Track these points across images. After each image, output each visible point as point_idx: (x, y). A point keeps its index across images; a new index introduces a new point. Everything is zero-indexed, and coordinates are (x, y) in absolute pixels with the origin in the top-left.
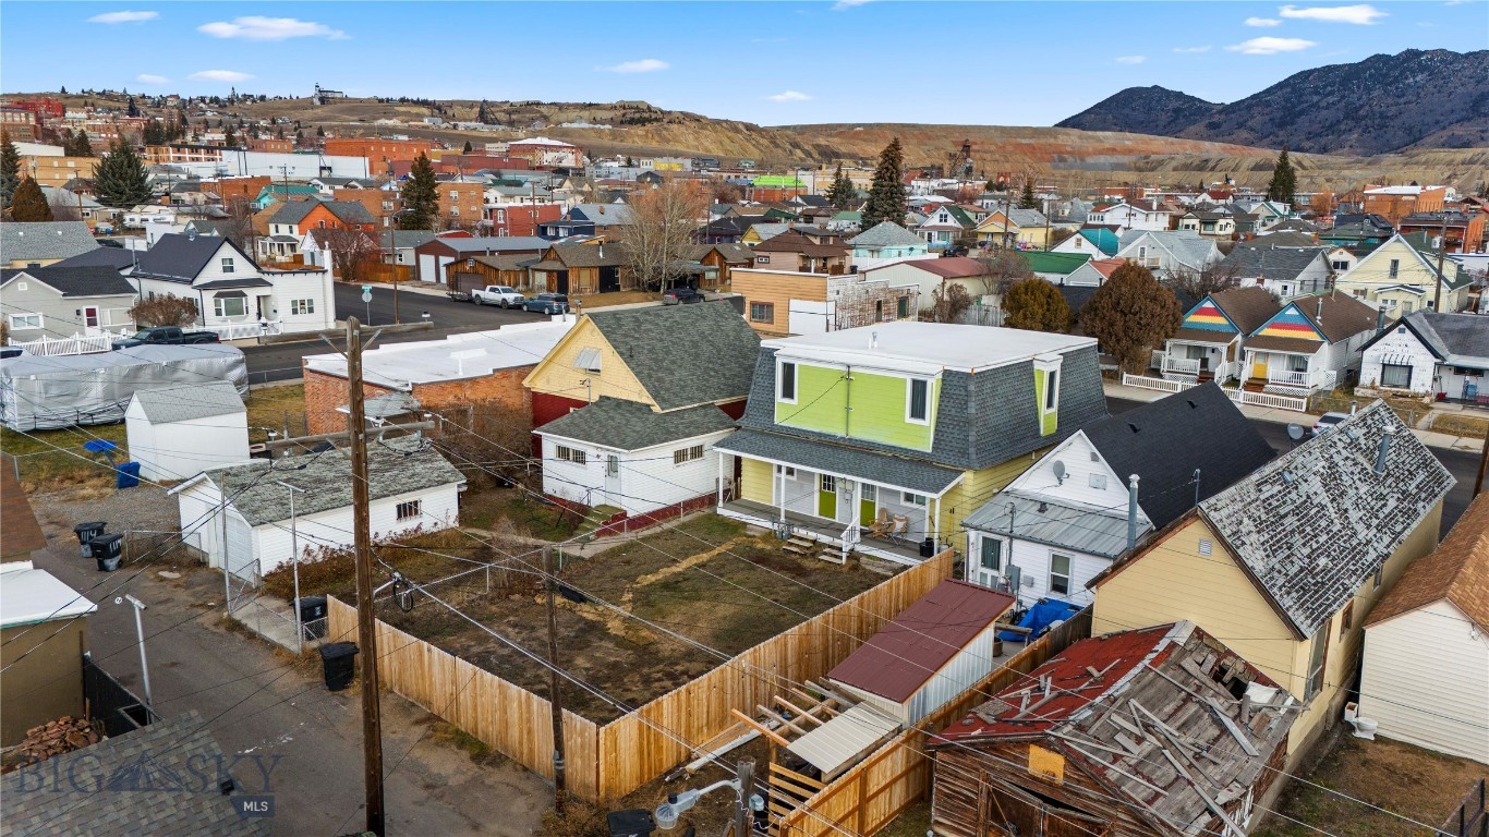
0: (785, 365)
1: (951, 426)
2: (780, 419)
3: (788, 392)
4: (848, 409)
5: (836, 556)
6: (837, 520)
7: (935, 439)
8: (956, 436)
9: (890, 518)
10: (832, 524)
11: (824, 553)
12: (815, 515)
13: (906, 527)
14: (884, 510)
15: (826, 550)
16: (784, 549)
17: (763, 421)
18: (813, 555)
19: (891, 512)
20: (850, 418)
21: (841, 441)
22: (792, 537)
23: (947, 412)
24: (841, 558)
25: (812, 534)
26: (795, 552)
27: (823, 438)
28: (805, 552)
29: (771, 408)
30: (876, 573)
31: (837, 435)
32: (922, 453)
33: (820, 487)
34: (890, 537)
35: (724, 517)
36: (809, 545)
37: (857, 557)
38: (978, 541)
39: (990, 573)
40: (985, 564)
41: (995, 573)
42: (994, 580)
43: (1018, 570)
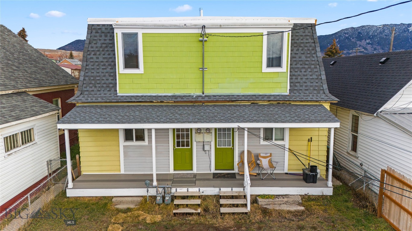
1: (303, 70)
2: (123, 89)
3: (132, 62)
4: (203, 69)
6: (195, 171)
7: (291, 82)
9: (257, 157)
10: (195, 175)
11: (221, 206)
12: (172, 171)
13: (270, 162)
14: (249, 152)
15: (222, 201)
16: (175, 214)
17: (102, 95)
18: (206, 210)
19: (255, 151)
20: (205, 77)
21: (200, 99)
22: (174, 198)
23: (297, 59)
24: (245, 205)
25: (193, 190)
26: (191, 214)
27: (179, 99)
28: (199, 211)
29: (110, 81)
30: (289, 212)
31: (192, 94)
32: (282, 96)
33: (174, 146)
34: (259, 174)
35: (77, 198)
36: (198, 202)
37: (255, 200)
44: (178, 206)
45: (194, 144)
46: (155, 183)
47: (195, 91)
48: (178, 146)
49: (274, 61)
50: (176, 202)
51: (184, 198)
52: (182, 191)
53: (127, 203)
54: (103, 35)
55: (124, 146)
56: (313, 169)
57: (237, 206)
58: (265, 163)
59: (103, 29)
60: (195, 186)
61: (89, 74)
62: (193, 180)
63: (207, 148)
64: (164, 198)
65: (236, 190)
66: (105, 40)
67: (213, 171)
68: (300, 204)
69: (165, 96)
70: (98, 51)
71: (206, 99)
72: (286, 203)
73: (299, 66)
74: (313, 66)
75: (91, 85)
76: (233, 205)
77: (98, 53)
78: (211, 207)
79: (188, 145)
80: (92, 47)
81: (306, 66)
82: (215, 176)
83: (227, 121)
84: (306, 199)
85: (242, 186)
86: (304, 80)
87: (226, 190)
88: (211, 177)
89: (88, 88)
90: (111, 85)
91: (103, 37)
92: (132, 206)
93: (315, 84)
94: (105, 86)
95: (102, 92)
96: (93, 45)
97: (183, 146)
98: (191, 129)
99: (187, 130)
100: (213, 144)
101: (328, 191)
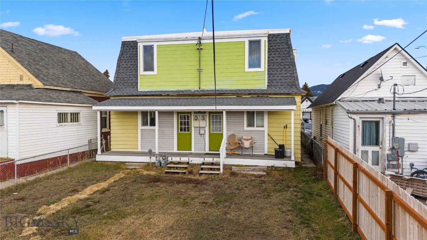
0: (145, 47)
1: (279, 70)
2: (142, 87)
3: (149, 67)
4: (200, 70)
5: (214, 169)
6: (193, 151)
7: (268, 80)
8: (284, 75)
9: (240, 140)
12: (176, 151)
13: (251, 144)
14: (234, 135)
15: (202, 167)
16: (166, 172)
17: (128, 91)
18: (190, 172)
19: (240, 136)
20: (201, 76)
21: (197, 93)
22: (168, 163)
23: (275, 61)
24: (220, 169)
26: (178, 173)
27: (181, 93)
28: (185, 171)
29: (134, 81)
31: (191, 90)
32: (261, 90)
33: (178, 131)
34: (241, 154)
36: (187, 166)
37: (231, 168)
38: (359, 123)
39: (371, 149)
40: (363, 144)
41: (376, 148)
42: (375, 153)
43: (403, 140)
44: (170, 168)
45: (193, 129)
47: (194, 87)
48: (181, 130)
49: (255, 63)
50: (169, 165)
51: (175, 163)
52: (176, 159)
54: (131, 48)
55: (141, 130)
56: (282, 147)
58: (246, 144)
59: (132, 44)
60: (186, 157)
61: (120, 76)
63: (202, 132)
64: (160, 163)
67: (207, 151)
68: (264, 171)
69: (171, 91)
70: (128, 59)
71: (201, 93)
72: (253, 170)
73: (275, 66)
74: (287, 67)
75: (121, 84)
76: (211, 169)
77: (127, 61)
78: (195, 170)
79: (188, 131)
80: (123, 57)
81: (282, 67)
84: (273, 168)
86: (280, 78)
87: (209, 160)
88: (203, 154)
89: (119, 86)
90: (134, 84)
91: (132, 50)
92: (138, 167)
93: (288, 80)
94: (130, 84)
95: (128, 89)
96: (124, 55)
97: (185, 131)
100: (207, 129)
101: (291, 164)
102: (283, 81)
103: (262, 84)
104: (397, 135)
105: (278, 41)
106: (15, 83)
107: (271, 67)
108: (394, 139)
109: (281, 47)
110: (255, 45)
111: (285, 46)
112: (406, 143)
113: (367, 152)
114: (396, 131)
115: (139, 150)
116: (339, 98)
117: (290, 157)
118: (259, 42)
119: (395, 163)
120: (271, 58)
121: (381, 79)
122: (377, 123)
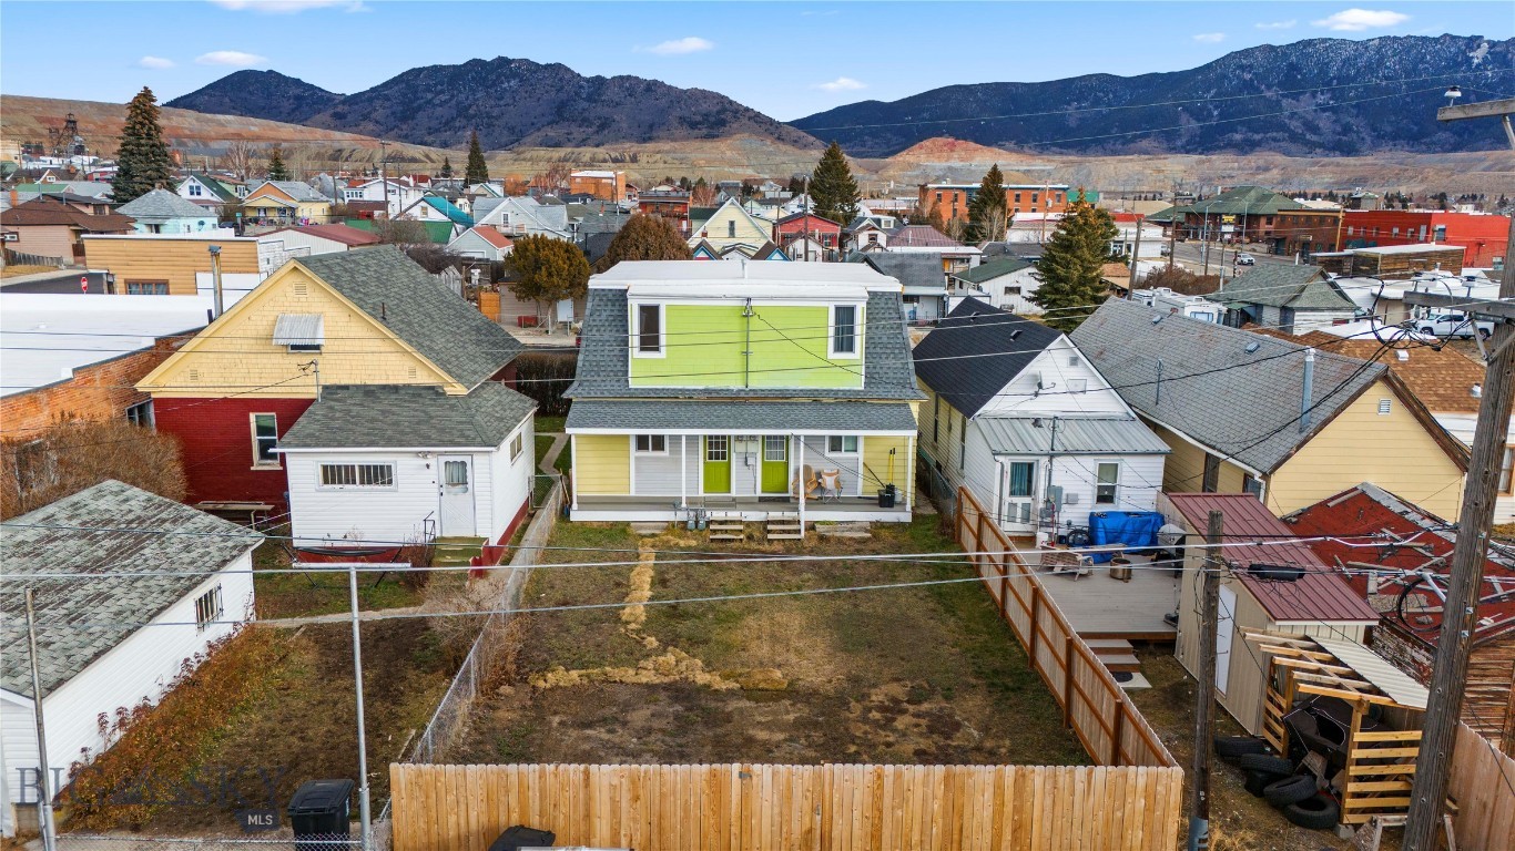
0: (643, 309)
1: (884, 356)
2: (637, 380)
3: (650, 341)
4: (746, 353)
5: (792, 532)
6: (734, 494)
7: (866, 373)
8: (892, 366)
9: (819, 475)
10: (734, 499)
11: (769, 532)
12: (701, 494)
13: (837, 482)
14: (807, 468)
15: (770, 527)
16: (712, 540)
17: (609, 387)
18: (750, 537)
19: (815, 467)
20: (750, 364)
21: (742, 395)
22: (709, 523)
23: (877, 341)
24: (799, 531)
25: (733, 515)
26: (730, 540)
27: (714, 395)
28: (742, 536)
29: (619, 368)
30: (851, 539)
31: (732, 388)
32: (855, 391)
33: (705, 458)
34: (821, 498)
35: (583, 523)
36: (741, 527)
37: (811, 527)
38: (1008, 468)
39: (1020, 500)
40: (1012, 493)
41: (1027, 500)
42: (1026, 507)
43: (1060, 489)
44: (715, 531)
45: (733, 456)
46: (684, 505)
47: (735, 383)
48: (710, 458)
49: (844, 343)
50: (712, 527)
51: (721, 523)
52: (719, 515)
53: (650, 528)
54: (609, 303)
55: (637, 458)
56: (890, 489)
57: (789, 532)
58: (829, 482)
59: (610, 296)
60: (736, 510)
61: (591, 358)
62: (734, 503)
63: (750, 461)
64: (697, 523)
65: (788, 515)
66: (612, 311)
67: (759, 494)
68: (867, 531)
69: (695, 390)
70: (603, 326)
71: (751, 394)
72: (851, 530)
73: (878, 350)
74: (897, 351)
75: (593, 373)
76: (784, 532)
77: (603, 329)
78: (757, 534)
79: (724, 458)
80: (594, 320)
81: (889, 351)
82: (762, 500)
83: (777, 426)
84: (877, 526)
85: (797, 510)
86: (885, 370)
87: (775, 515)
88: (757, 500)
89: (589, 378)
90: (620, 374)
91: (610, 307)
92: (657, 532)
93: (899, 375)
94: (612, 374)
95: (607, 383)
96: (595, 317)
97: (717, 458)
98: (729, 437)
99: (724, 437)
100: (759, 456)
101: (905, 517)
102: (891, 375)
103: (858, 383)
104: (1054, 483)
105: (883, 305)
106: (401, 382)
107: (871, 350)
108: (1050, 488)
109: (887, 315)
110: (845, 315)
111: (894, 315)
112: (1064, 492)
113: (1015, 505)
114: (1053, 478)
115: (633, 493)
116: (977, 414)
117: (903, 504)
118: (851, 310)
119: (1049, 520)
120: (871, 335)
121: (1040, 386)
122: (1030, 466)
